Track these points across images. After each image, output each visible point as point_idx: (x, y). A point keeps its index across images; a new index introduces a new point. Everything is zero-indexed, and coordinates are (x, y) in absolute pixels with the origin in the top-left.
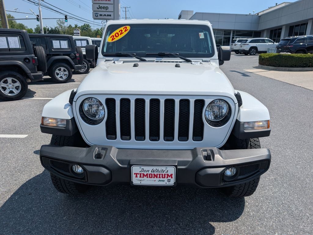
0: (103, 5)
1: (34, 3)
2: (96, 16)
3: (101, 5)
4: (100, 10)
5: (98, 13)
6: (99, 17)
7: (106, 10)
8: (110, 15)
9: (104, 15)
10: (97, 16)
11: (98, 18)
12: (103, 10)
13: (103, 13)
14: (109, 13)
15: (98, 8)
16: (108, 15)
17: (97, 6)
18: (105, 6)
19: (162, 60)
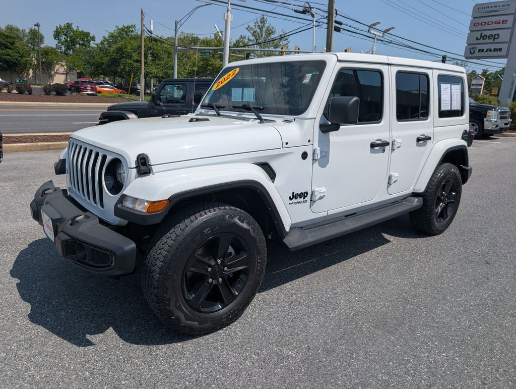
0: (488, 33)
1: (382, 41)
2: (471, 53)
3: (484, 33)
4: (482, 41)
5: (476, 48)
6: (477, 54)
7: (494, 40)
8: (500, 50)
9: (487, 51)
10: (474, 53)
11: (474, 55)
12: (487, 41)
13: (485, 47)
14: (498, 46)
15: (479, 38)
16: (495, 50)
17: (478, 35)
18: (494, 33)
19: (243, 116)
